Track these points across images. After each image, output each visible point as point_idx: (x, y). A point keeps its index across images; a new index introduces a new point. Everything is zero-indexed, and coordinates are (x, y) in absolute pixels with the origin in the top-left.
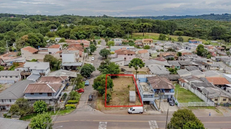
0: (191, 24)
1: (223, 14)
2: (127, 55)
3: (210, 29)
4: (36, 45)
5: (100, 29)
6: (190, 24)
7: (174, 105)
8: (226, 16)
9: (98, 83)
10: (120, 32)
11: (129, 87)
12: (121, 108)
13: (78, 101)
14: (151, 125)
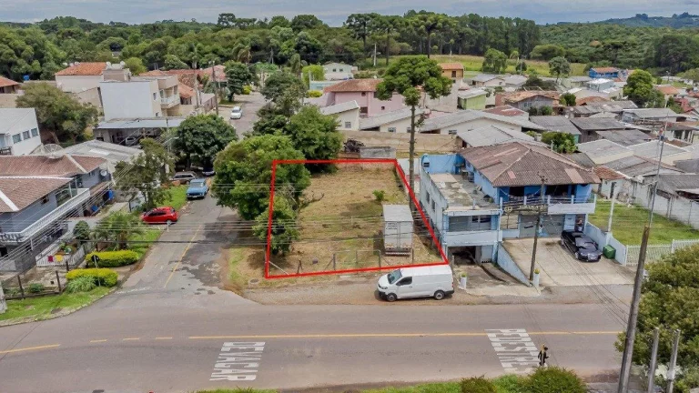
0: (581, 39)
1: (675, 15)
2: (370, 96)
3: (643, 51)
4: (14, 69)
5: (275, 37)
6: (578, 39)
7: (599, 258)
8: (685, 20)
9: (234, 170)
10: (347, 44)
11: (380, 198)
12: (344, 277)
13: (138, 257)
14: (503, 349)
